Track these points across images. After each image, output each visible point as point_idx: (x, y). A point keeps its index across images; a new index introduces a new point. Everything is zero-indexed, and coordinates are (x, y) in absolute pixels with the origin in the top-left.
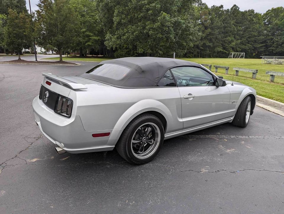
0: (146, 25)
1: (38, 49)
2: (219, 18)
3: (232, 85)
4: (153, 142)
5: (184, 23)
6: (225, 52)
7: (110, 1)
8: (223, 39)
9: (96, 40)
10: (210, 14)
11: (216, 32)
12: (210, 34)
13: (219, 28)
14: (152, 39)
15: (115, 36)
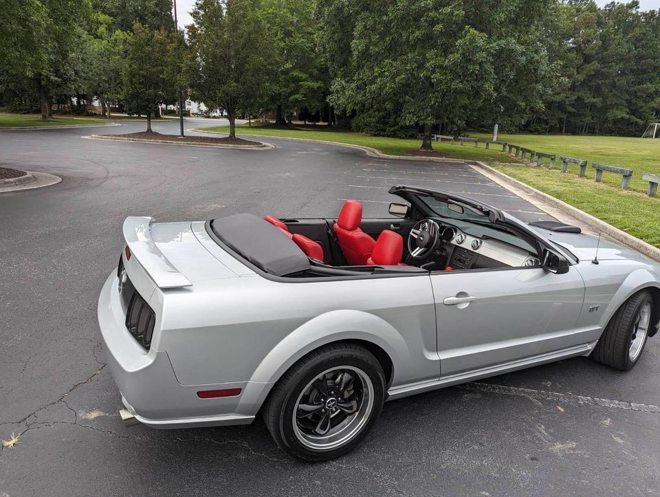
0: (426, 60)
1: (192, 106)
2: (625, 33)
3: (593, 262)
4: (355, 409)
5: (523, 54)
6: (636, 122)
7: (347, 4)
8: (631, 89)
9: (313, 88)
10: (601, 23)
11: (616, 68)
12: (597, 74)
13: (621, 60)
14: (438, 92)
15: (353, 85)
